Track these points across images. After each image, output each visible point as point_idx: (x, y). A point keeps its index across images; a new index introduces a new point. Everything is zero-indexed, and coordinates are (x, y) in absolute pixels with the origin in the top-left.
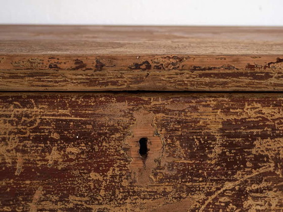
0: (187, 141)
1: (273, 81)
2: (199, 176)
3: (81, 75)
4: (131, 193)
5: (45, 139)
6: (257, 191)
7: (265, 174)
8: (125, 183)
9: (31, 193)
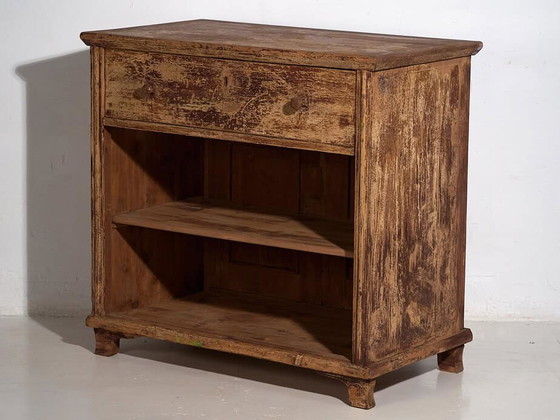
0: (240, 79)
1: (263, 57)
2: (244, 94)
3: (203, 50)
5: (195, 75)
6: (262, 102)
7: (265, 95)
8: (220, 94)
9: (191, 95)
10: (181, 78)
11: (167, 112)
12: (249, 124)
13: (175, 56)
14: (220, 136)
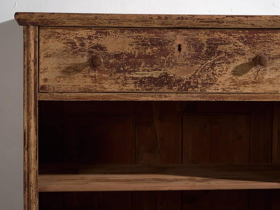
0: (195, 46)
1: (225, 24)
2: (199, 58)
3: (160, 21)
4: (175, 64)
5: (146, 44)
6: (219, 64)
7: (222, 58)
8: (173, 61)
9: (141, 64)
10: (129, 49)
11: (113, 81)
12: (204, 84)
13: (123, 29)
14: (173, 97)
